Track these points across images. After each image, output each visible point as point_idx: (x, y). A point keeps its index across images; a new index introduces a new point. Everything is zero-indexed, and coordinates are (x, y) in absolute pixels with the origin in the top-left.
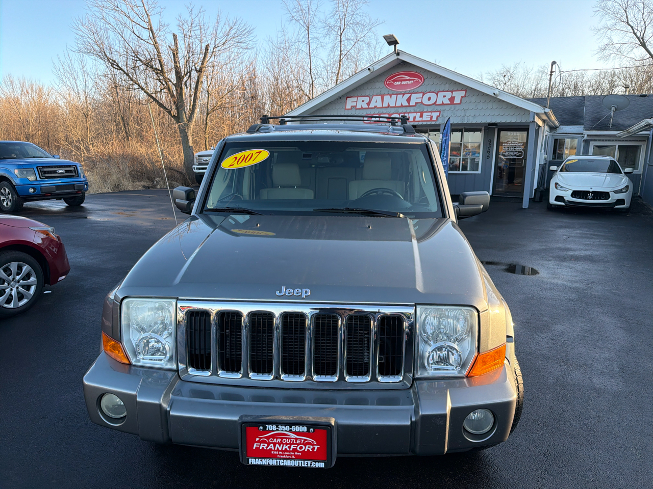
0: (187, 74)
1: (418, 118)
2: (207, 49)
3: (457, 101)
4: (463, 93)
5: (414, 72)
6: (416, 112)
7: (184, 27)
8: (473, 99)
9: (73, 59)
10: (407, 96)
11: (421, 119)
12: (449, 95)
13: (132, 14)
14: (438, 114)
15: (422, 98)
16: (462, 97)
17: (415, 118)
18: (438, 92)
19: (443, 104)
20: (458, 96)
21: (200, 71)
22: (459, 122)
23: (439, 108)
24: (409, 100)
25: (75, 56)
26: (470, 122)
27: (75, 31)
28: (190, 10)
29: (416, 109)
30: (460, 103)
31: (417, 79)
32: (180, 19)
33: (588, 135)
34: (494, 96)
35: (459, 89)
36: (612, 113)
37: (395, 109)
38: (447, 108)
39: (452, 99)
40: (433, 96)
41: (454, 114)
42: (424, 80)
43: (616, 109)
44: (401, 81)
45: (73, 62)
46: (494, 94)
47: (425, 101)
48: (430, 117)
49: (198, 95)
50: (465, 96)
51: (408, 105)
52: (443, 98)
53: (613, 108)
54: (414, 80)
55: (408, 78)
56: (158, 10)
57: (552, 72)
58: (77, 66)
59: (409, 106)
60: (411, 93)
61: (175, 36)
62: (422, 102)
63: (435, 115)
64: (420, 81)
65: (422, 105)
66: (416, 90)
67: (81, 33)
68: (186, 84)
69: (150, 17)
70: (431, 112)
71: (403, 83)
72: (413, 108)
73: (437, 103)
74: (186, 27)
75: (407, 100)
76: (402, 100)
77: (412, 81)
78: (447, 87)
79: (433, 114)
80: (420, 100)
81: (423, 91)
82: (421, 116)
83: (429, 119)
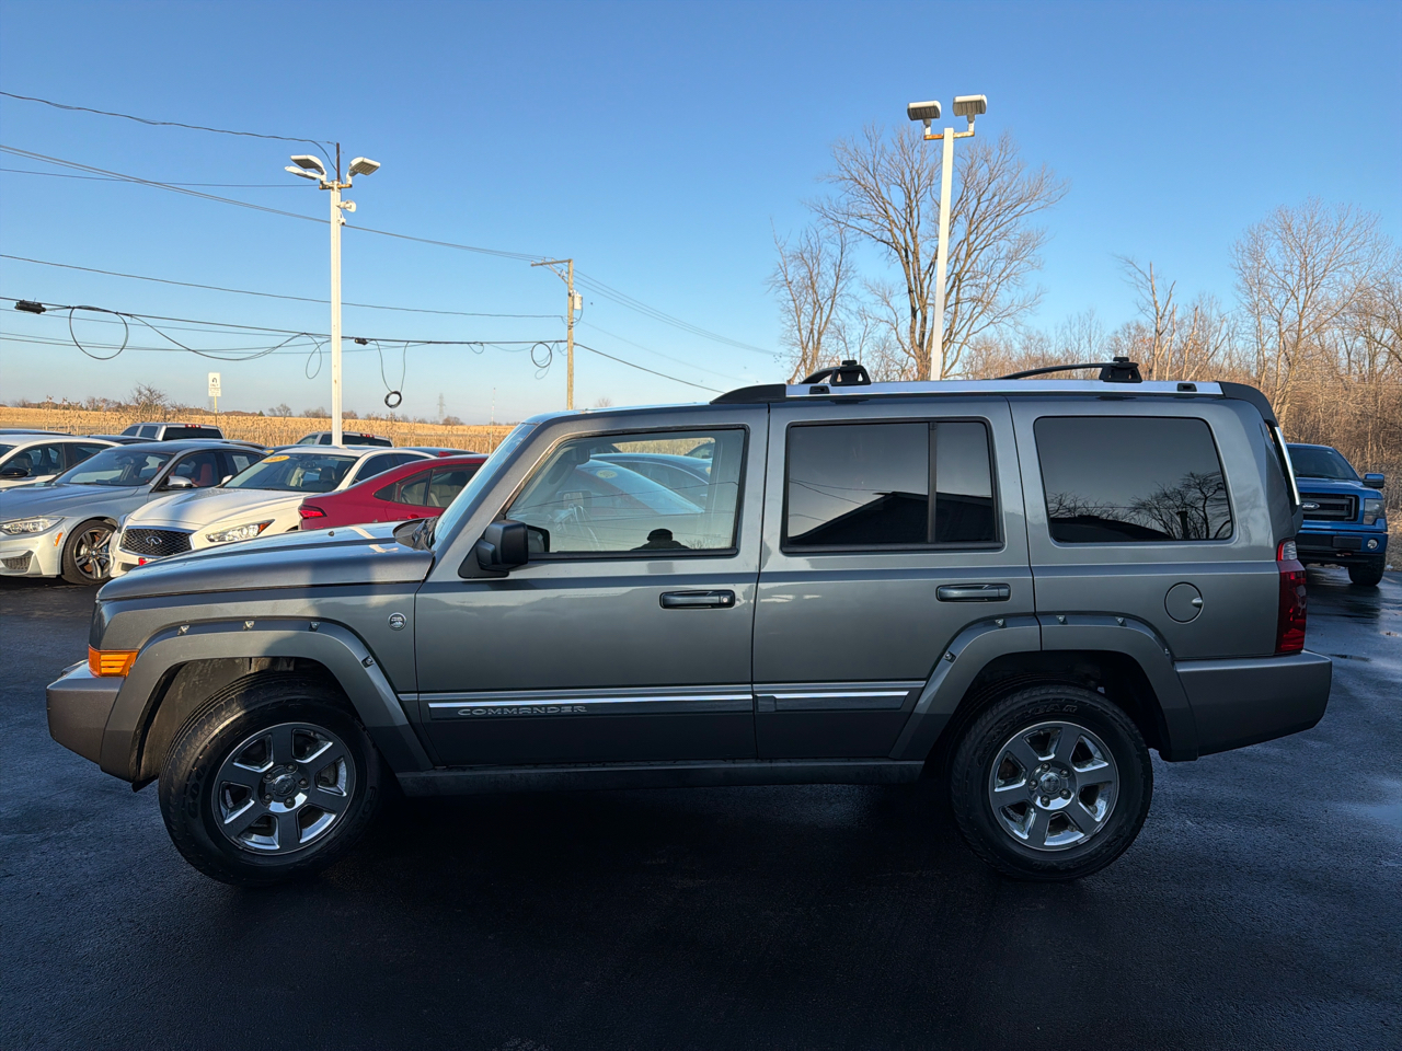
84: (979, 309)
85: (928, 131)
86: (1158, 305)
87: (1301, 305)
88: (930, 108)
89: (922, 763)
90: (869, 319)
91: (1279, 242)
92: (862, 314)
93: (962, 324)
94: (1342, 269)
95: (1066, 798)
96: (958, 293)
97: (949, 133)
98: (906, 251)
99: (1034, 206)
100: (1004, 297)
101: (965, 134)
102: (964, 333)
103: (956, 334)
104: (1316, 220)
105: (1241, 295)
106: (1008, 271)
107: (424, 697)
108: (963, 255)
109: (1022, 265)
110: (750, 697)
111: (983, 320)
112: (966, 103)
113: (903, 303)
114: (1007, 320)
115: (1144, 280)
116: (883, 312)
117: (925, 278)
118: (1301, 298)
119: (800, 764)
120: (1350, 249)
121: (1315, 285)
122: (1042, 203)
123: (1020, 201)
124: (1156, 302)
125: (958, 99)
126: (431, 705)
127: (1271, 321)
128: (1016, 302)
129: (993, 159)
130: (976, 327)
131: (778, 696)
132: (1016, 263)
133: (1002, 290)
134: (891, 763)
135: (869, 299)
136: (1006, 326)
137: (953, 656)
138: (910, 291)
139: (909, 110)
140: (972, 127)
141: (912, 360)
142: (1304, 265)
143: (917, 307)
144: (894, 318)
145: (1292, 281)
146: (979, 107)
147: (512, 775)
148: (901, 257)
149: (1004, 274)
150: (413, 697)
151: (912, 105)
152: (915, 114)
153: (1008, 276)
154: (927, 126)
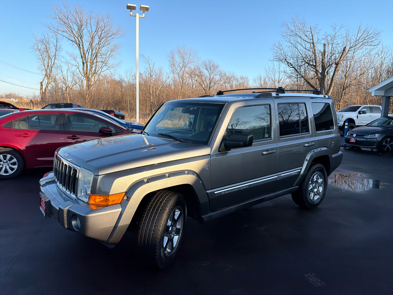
0: (329, 66)
2: (344, 50)
7: (328, 39)
9: (275, 65)
13: (303, 37)
21: (337, 64)
25: (276, 63)
27: (272, 50)
28: (334, 28)
32: (325, 35)
45: (275, 66)
49: (334, 78)
56: (318, 31)
58: (276, 68)
61: (325, 45)
67: (275, 51)
68: (327, 73)
69: (314, 36)
74: (329, 38)
84: (104, 65)
85: (131, 13)
86: (151, 68)
87: (183, 71)
88: (133, 6)
89: (298, 186)
90: (69, 64)
91: (178, 55)
92: (67, 63)
93: (99, 69)
94: (191, 63)
95: (316, 189)
96: (96, 60)
97: (137, 15)
98: (79, 44)
99: (117, 36)
100: (111, 62)
101: (142, 16)
102: (100, 71)
103: (97, 71)
104: (185, 51)
105: (170, 68)
106: (111, 54)
107: (213, 190)
108: (98, 48)
109: (115, 53)
110: (277, 176)
111: (105, 68)
112: (144, 7)
113: (80, 60)
114: (112, 68)
115: (147, 61)
116: (74, 63)
117: (86, 53)
118: (183, 70)
119: (281, 192)
120: (192, 59)
121: (185, 67)
122: (119, 36)
123: (113, 34)
124: (150, 68)
125: (142, 6)
126: (215, 193)
127: (176, 75)
128: (114, 64)
129: (105, 20)
130: (103, 70)
131: (282, 175)
132: (113, 52)
133: (110, 60)
134: (294, 188)
135: (69, 58)
136: (112, 70)
137: (307, 160)
138: (82, 57)
139: (127, 6)
140: (144, 14)
141: (84, 78)
142: (183, 62)
143: (84, 62)
144: (78, 65)
145: (181, 65)
146: (147, 9)
147: (229, 209)
148: (78, 46)
149: (110, 55)
150: (210, 191)
151: (129, 5)
152: (129, 8)
153: (112, 56)
154: (131, 12)
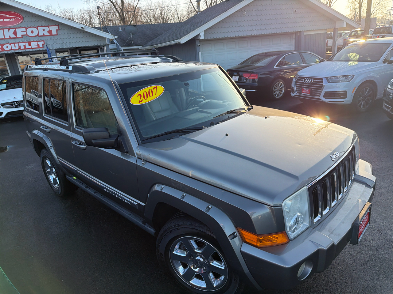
1: (27, 47)
3: (54, 33)
4: (57, 28)
5: (12, 11)
6: (25, 42)
8: (66, 31)
10: (12, 30)
11: (30, 47)
12: (47, 29)
14: (43, 42)
15: (26, 31)
16: (57, 30)
17: (25, 46)
18: (38, 27)
19: (44, 35)
20: (54, 29)
22: (61, 48)
23: (43, 38)
24: (15, 33)
26: (68, 47)
29: (23, 40)
30: (57, 35)
31: (17, 18)
33: (124, 50)
34: (82, 29)
35: (53, 25)
36: (131, 36)
37: (5, 40)
38: (49, 38)
39: (50, 32)
40: (35, 30)
41: (55, 42)
42: (23, 18)
43: (132, 34)
44: (3, 19)
46: (82, 28)
47: (29, 34)
48: (37, 45)
50: (59, 30)
51: (15, 37)
52: (43, 31)
53: (131, 34)
54: (14, 18)
55: (8, 16)
57: (99, 13)
59: (17, 38)
60: (16, 28)
62: (27, 34)
63: (41, 44)
64: (20, 19)
65: (28, 37)
66: (19, 26)
70: (37, 42)
71: (5, 20)
72: (21, 39)
73: (39, 35)
75: (13, 33)
76: (9, 34)
77: (13, 19)
78: (43, 23)
79: (39, 43)
80: (25, 33)
81: (25, 26)
82: (30, 45)
83: (37, 47)
